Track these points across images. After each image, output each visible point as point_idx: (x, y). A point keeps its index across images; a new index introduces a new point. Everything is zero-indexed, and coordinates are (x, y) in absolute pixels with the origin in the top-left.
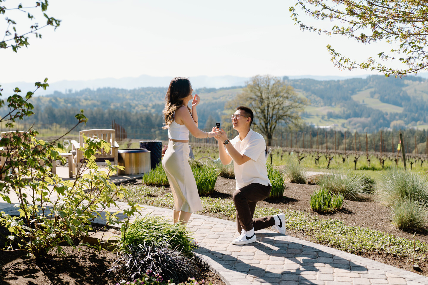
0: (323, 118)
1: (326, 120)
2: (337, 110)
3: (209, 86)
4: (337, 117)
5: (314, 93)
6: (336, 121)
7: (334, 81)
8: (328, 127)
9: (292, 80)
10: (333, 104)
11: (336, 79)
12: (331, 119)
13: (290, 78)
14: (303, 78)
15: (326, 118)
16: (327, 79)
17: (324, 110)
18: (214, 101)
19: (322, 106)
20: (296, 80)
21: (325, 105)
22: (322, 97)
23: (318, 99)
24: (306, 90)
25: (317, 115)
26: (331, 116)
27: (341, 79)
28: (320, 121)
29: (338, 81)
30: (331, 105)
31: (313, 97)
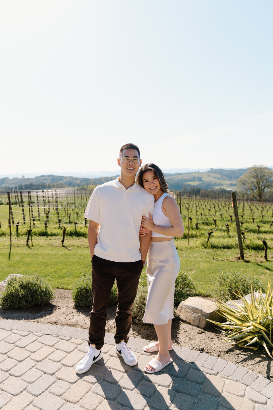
0: (228, 185)
1: (229, 187)
2: (234, 182)
3: (179, 172)
4: (234, 185)
5: (224, 175)
6: (233, 187)
7: (232, 170)
8: (230, 189)
9: (214, 170)
10: (232, 180)
11: (233, 169)
12: (231, 186)
13: (214, 169)
14: (219, 169)
15: (229, 186)
16: (230, 169)
17: (228, 182)
18: (182, 179)
19: (227, 181)
20: (216, 170)
21: (229, 180)
22: (227, 177)
23: (226, 178)
24: (221, 174)
25: (226, 185)
26: (231, 185)
27: (235, 169)
28: (227, 187)
29: (234, 170)
30: (231, 180)
31: (223, 177)
